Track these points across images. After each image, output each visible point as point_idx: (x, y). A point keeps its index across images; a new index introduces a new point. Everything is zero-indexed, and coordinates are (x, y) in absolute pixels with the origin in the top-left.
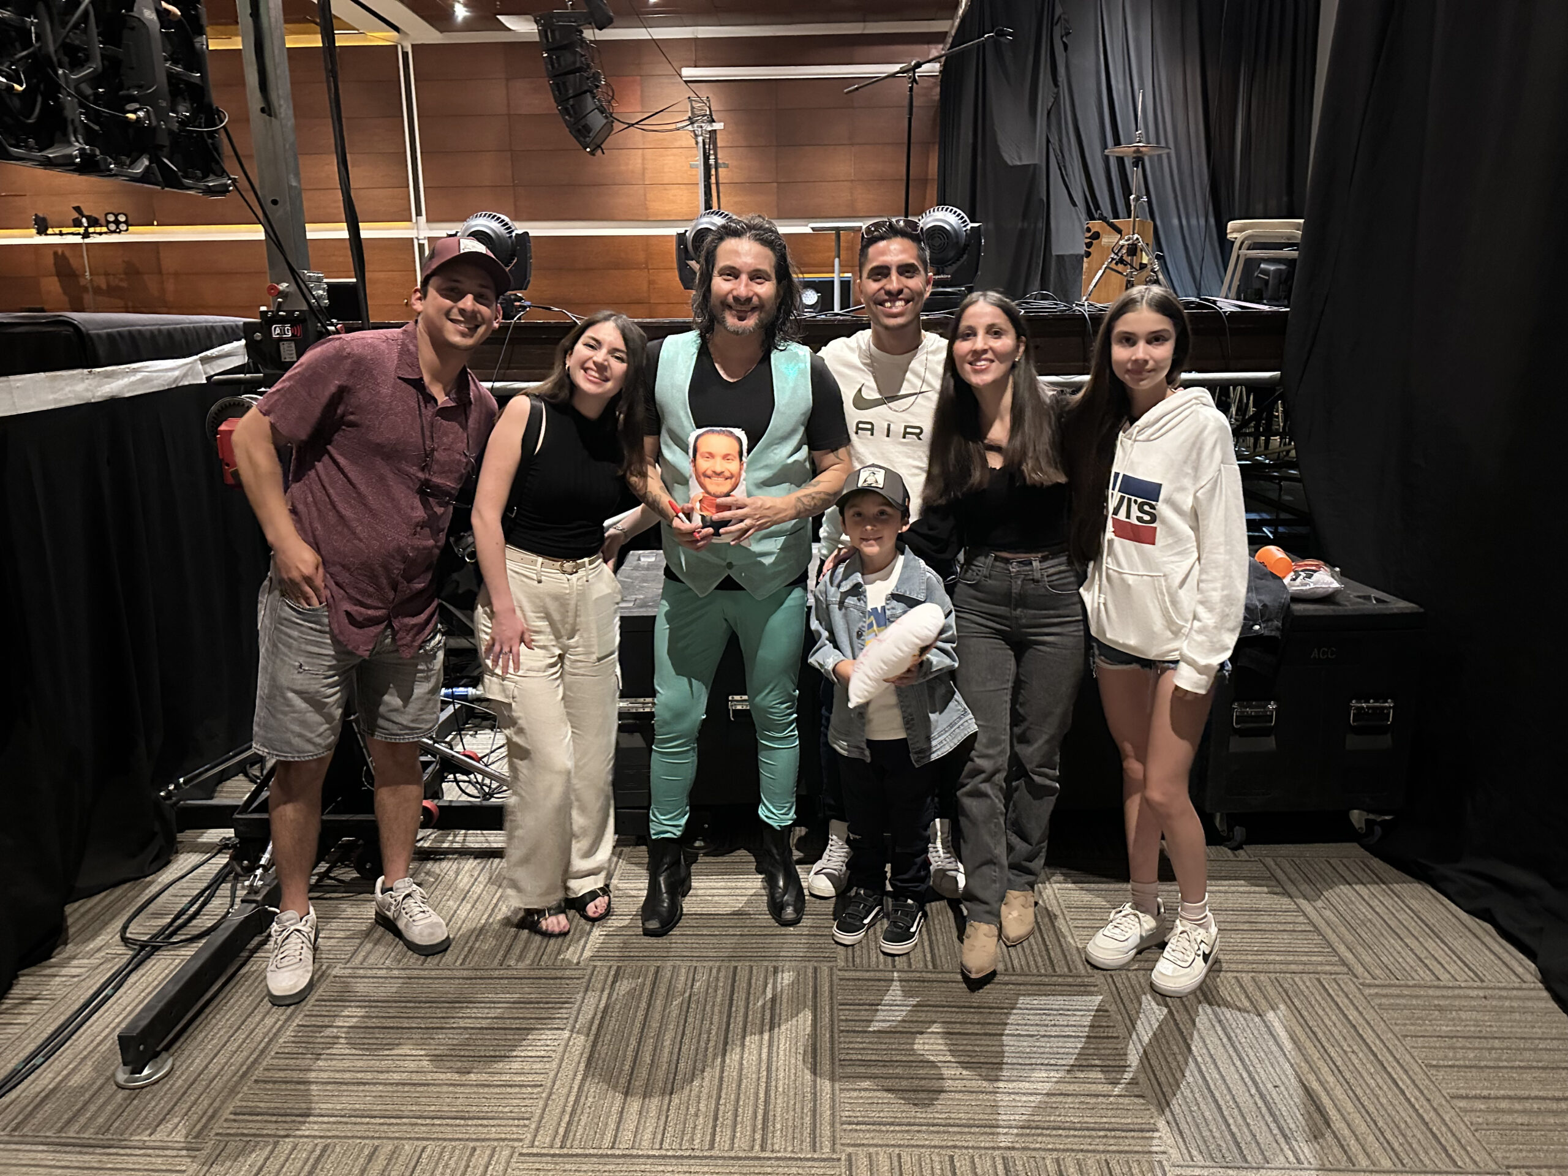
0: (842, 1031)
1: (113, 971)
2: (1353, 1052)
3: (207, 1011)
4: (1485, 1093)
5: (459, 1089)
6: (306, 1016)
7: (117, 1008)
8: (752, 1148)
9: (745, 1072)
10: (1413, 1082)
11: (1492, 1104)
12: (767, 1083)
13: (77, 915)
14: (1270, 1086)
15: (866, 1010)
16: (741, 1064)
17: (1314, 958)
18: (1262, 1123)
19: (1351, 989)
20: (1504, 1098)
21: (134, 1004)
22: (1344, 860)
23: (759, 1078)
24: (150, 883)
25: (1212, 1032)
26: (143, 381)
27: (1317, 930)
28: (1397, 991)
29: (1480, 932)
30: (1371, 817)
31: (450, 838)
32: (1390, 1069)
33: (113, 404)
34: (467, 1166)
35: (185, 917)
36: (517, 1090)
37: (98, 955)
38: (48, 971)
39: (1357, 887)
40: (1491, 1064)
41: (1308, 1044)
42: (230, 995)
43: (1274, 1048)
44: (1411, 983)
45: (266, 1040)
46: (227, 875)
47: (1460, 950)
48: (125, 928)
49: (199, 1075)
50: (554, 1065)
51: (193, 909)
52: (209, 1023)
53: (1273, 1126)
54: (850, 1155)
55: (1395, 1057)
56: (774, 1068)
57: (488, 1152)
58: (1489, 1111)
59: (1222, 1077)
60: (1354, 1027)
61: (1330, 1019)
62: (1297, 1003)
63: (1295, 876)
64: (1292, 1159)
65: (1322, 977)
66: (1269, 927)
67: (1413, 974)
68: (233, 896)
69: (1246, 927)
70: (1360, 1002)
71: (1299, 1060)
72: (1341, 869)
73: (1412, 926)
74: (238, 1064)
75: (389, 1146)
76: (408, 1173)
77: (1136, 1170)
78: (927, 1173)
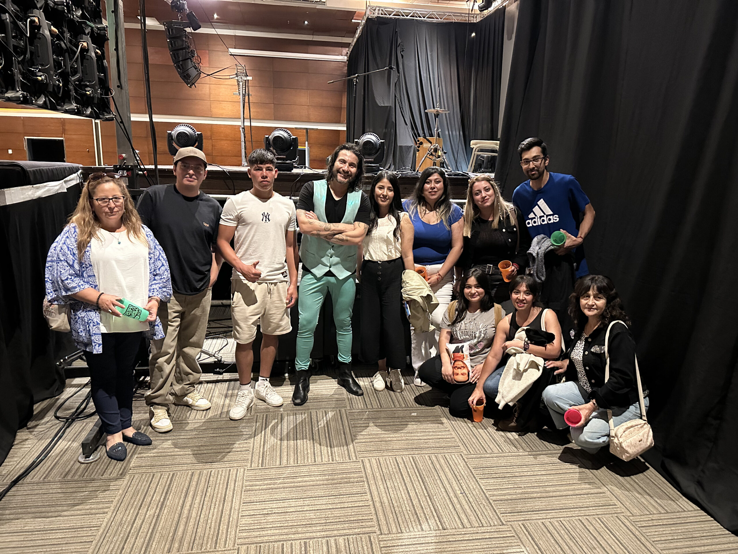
1: (58, 428)
8: (329, 461)
24: (58, 399)
33: (40, 200)
35: (81, 409)
36: (240, 452)
37: (48, 424)
38: (28, 430)
50: (252, 445)
57: (235, 470)
75: (198, 472)
76: (208, 479)
77: (453, 457)
78: (388, 462)
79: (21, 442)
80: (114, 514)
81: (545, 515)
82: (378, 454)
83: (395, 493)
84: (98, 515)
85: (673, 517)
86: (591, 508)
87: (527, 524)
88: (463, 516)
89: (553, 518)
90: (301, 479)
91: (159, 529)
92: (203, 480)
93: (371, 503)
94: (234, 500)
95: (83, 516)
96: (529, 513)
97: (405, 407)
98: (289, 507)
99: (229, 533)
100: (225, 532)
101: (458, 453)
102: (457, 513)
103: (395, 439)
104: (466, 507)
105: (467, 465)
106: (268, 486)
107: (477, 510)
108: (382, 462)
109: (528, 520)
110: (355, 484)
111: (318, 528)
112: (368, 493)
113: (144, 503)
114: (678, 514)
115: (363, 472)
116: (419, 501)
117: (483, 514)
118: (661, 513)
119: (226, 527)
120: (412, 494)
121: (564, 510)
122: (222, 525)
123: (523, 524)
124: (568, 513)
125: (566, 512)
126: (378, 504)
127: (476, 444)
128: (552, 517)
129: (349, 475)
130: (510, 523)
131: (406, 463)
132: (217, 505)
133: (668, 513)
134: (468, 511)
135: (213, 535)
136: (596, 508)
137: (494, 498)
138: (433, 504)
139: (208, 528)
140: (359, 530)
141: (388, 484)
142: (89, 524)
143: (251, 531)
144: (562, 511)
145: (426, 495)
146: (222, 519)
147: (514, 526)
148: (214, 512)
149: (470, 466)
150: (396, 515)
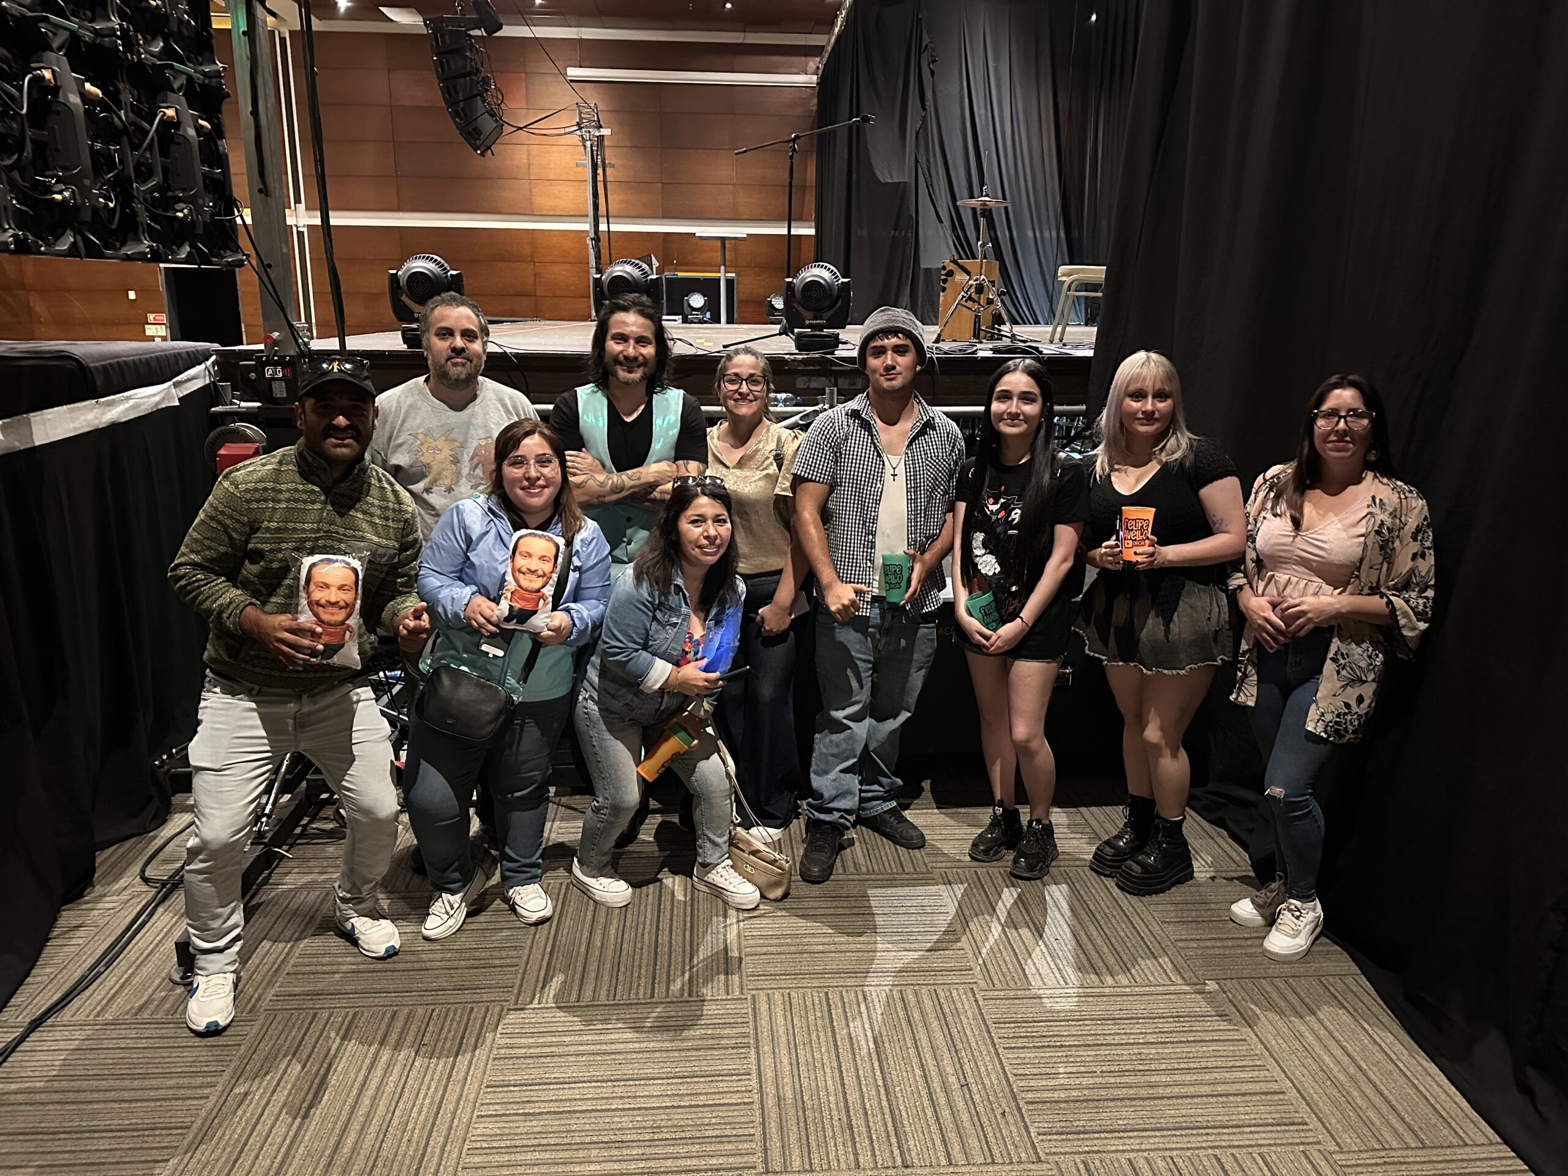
1: (143, 904)
4: (1198, 937)
5: (452, 971)
6: (318, 928)
8: (682, 995)
10: (1152, 933)
11: (1201, 944)
12: (691, 953)
16: (670, 942)
18: (1044, 962)
20: (1210, 939)
24: (155, 837)
26: (134, 407)
29: (1214, 835)
32: (1137, 926)
33: (115, 427)
34: (469, 1019)
36: (499, 969)
37: (124, 893)
38: (84, 907)
40: (1206, 919)
41: (1082, 912)
43: (1059, 917)
50: (526, 951)
53: (1052, 964)
54: (754, 996)
55: (1142, 918)
57: (483, 1010)
58: (1198, 948)
62: (1077, 886)
64: (1062, 982)
71: (1074, 921)
74: (270, 963)
75: (406, 1011)
76: (424, 1026)
77: (955, 994)
78: (809, 1003)
79: (66, 932)
80: (222, 1101)
81: (1138, 1141)
82: (788, 984)
83: (812, 1077)
84: (188, 1102)
85: (1435, 1159)
86: (1248, 1130)
87: (1095, 1161)
88: (953, 1137)
89: (1156, 1150)
90: (616, 1036)
91: (307, 1138)
92: (414, 1028)
93: (756, 1097)
94: (469, 1078)
95: (158, 1104)
96: (1102, 1135)
97: (868, 873)
98: (580, 1099)
99: (446, 1155)
100: (438, 1151)
101: (966, 986)
102: (941, 1129)
103: (832, 948)
104: (965, 1117)
105: (981, 1014)
106: (545, 1050)
107: (987, 1123)
108: (794, 1001)
109: (1099, 1152)
110: (730, 1051)
111: (634, 1152)
112: (754, 1075)
113: (286, 1076)
114: (1448, 1151)
115: (751, 1025)
116: (862, 1097)
117: (998, 1135)
118: (1408, 1148)
119: (442, 1139)
120: (849, 1080)
121: (1183, 1132)
122: (434, 1134)
123: (1083, 1162)
124: (1193, 1139)
125: (1186, 1135)
126: (770, 1102)
127: (1010, 966)
128: (1153, 1147)
129: (718, 1031)
130: (1056, 1158)
131: (847, 1005)
132: (432, 1090)
133: (1424, 1147)
134: (967, 1124)
135: (413, 1157)
136: (1259, 1129)
137: (1030, 1095)
138: (890, 1105)
139: (405, 1140)
140: (721, 1161)
141: (801, 1052)
142: (168, 1120)
143: (492, 1151)
144: (1178, 1133)
145: (880, 1083)
146: (438, 1123)
147: (1063, 1166)
148: (422, 1104)
149: (986, 1017)
150: (806, 1129)
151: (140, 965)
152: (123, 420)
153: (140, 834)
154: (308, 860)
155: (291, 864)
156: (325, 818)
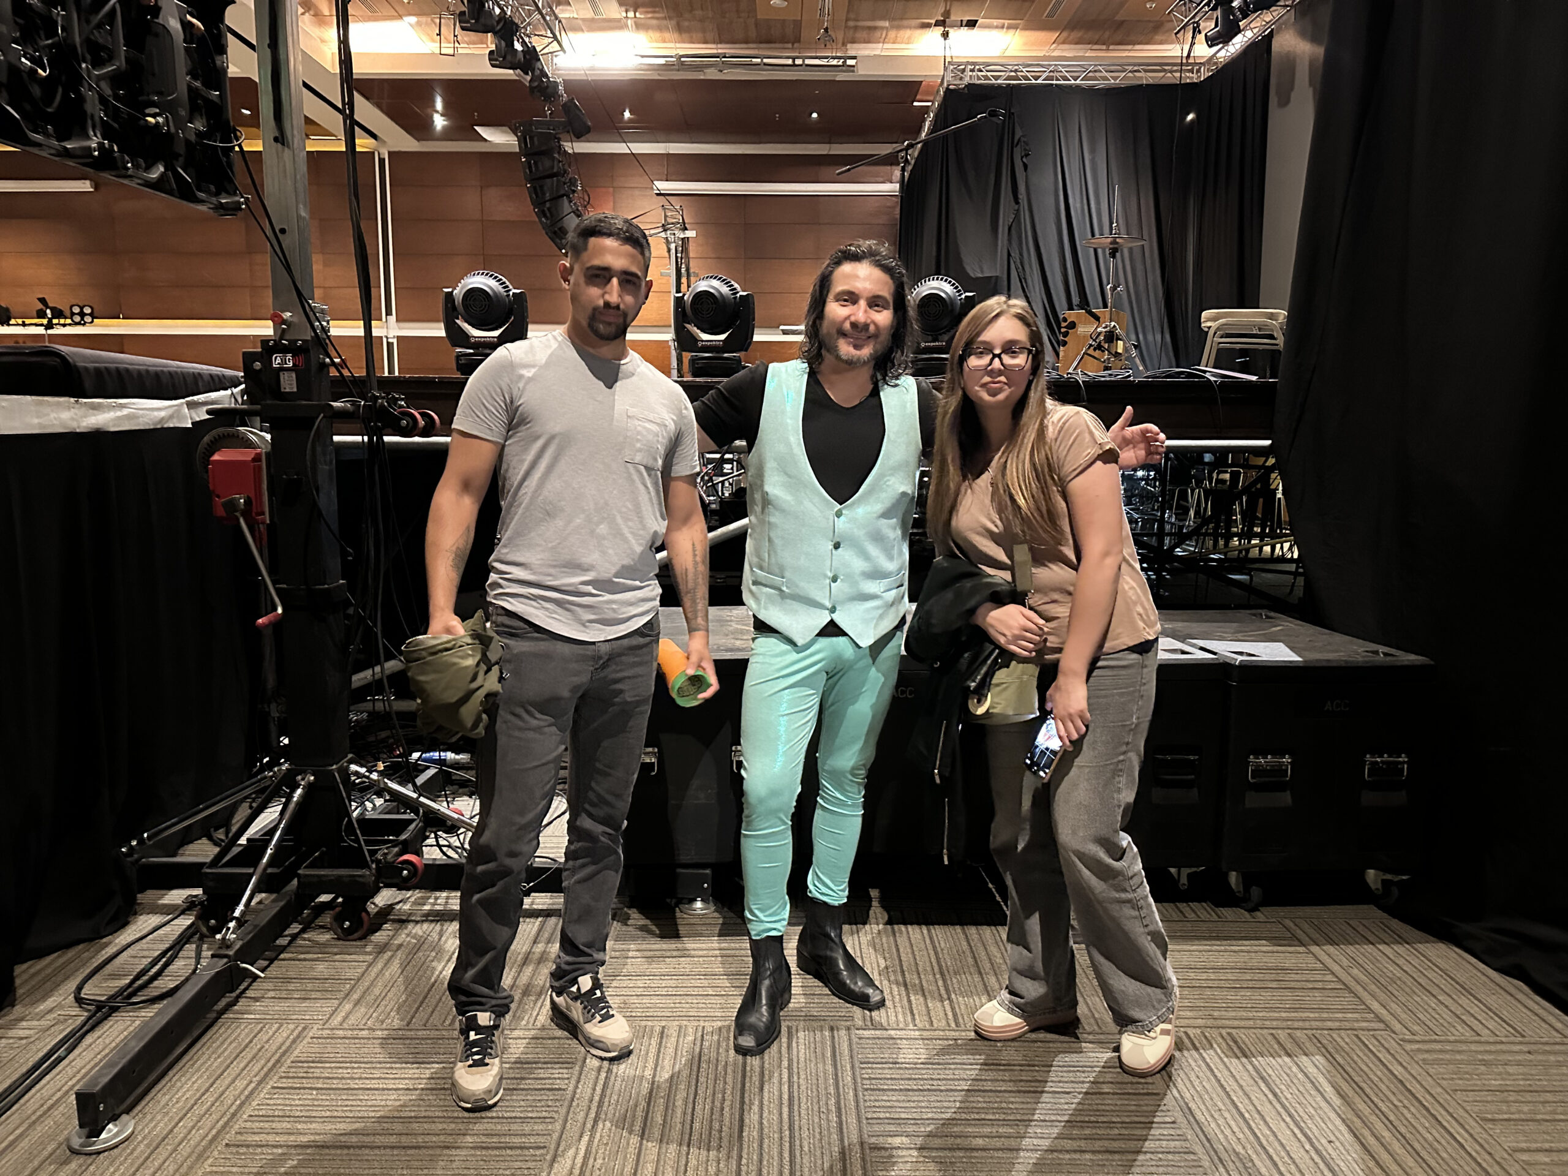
0: (867, 1090)
1: (65, 1033)
2: (1405, 1107)
3: (171, 1073)
5: (454, 1152)
6: (281, 1077)
7: (70, 1071)
9: (766, 1130)
10: (1471, 1135)
12: (790, 1143)
13: (25, 977)
14: (1324, 1141)
15: (890, 1068)
17: (1350, 1015)
19: (1392, 1045)
21: (88, 1067)
22: (1364, 922)
23: (781, 1138)
24: (107, 945)
25: (1255, 1088)
27: (1347, 988)
28: (1438, 1046)
30: (1388, 877)
31: (431, 901)
32: (1445, 1124)
35: (145, 978)
36: (519, 1152)
37: (48, 1017)
39: (1380, 947)
40: (1548, 1117)
41: (1357, 1100)
42: (195, 1058)
43: (1323, 1104)
44: (1452, 1038)
45: (238, 1102)
46: (192, 936)
47: (1494, 1006)
48: (79, 988)
49: (163, 1139)
51: (154, 970)
52: (173, 1086)
55: (1447, 1111)
56: (796, 1127)
59: (1273, 1132)
60: (1401, 1082)
61: (1376, 1075)
62: (1339, 1059)
63: (1315, 936)
65: (1360, 1033)
66: (1298, 985)
67: (1452, 1029)
68: (198, 957)
69: (1274, 985)
70: (1404, 1058)
71: (1350, 1115)
72: (1361, 929)
73: (1442, 983)
74: (206, 1129)
151: (34, 1122)
152: (113, 429)
153: (91, 940)
154: (288, 980)
155: (266, 986)
156: (322, 927)
